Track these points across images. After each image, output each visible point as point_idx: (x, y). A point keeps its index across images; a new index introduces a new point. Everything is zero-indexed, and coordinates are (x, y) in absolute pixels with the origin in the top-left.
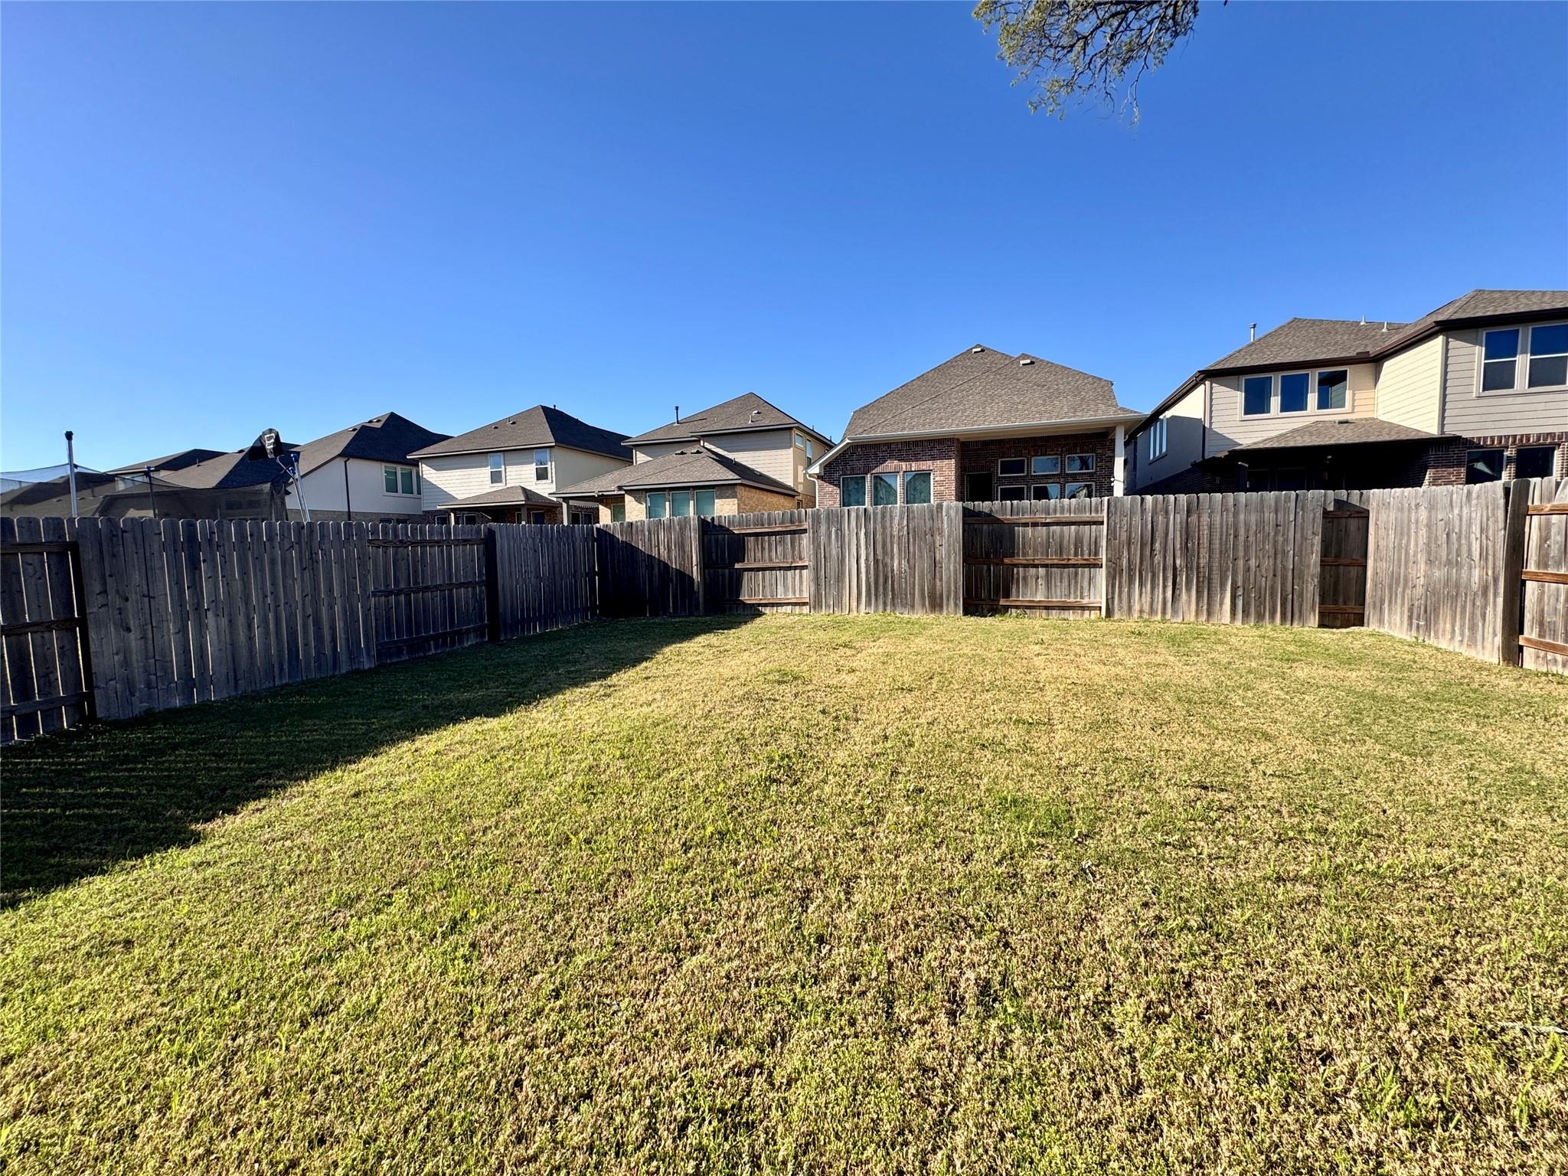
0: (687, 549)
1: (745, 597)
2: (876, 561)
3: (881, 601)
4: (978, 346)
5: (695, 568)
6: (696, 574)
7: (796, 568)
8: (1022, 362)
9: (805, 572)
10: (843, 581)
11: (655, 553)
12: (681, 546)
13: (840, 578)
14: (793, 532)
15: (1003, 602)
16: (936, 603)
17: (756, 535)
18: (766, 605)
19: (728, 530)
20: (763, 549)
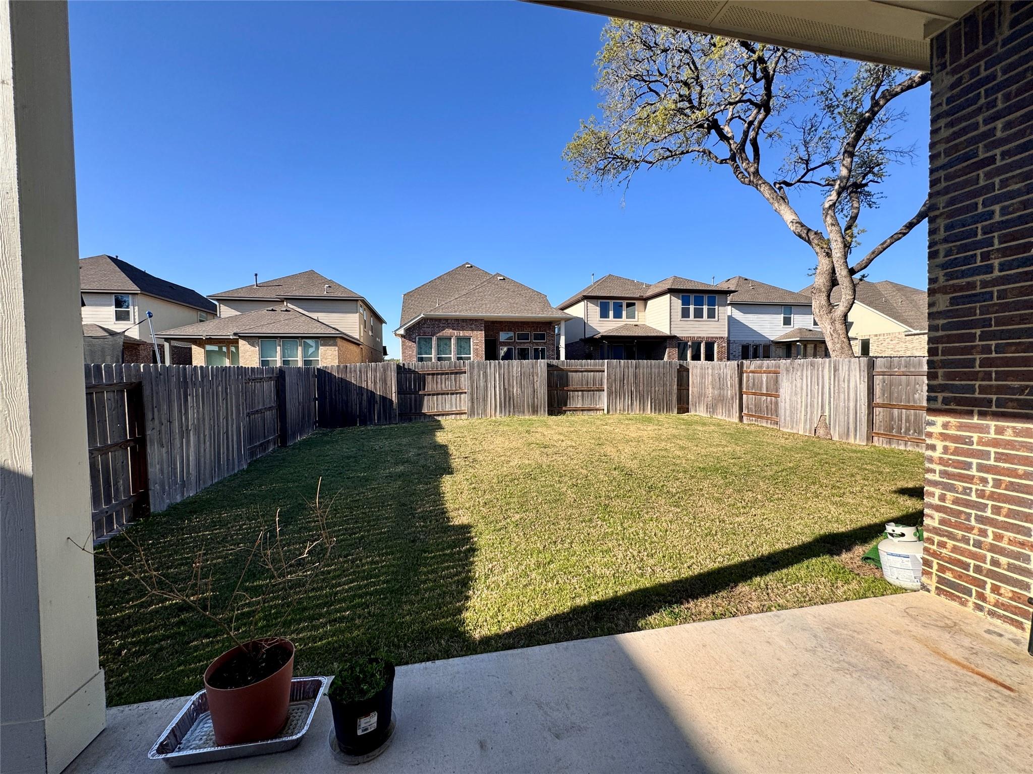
0: (389, 383)
1: (425, 410)
2: (505, 389)
3: (507, 410)
4: (468, 263)
5: (394, 395)
6: (394, 398)
7: (457, 393)
8: (499, 278)
9: (463, 396)
10: (487, 400)
11: (364, 385)
12: (384, 381)
13: (485, 400)
14: (456, 373)
15: (564, 408)
16: (535, 411)
17: (433, 374)
18: (439, 415)
19: (414, 371)
20: (437, 382)
